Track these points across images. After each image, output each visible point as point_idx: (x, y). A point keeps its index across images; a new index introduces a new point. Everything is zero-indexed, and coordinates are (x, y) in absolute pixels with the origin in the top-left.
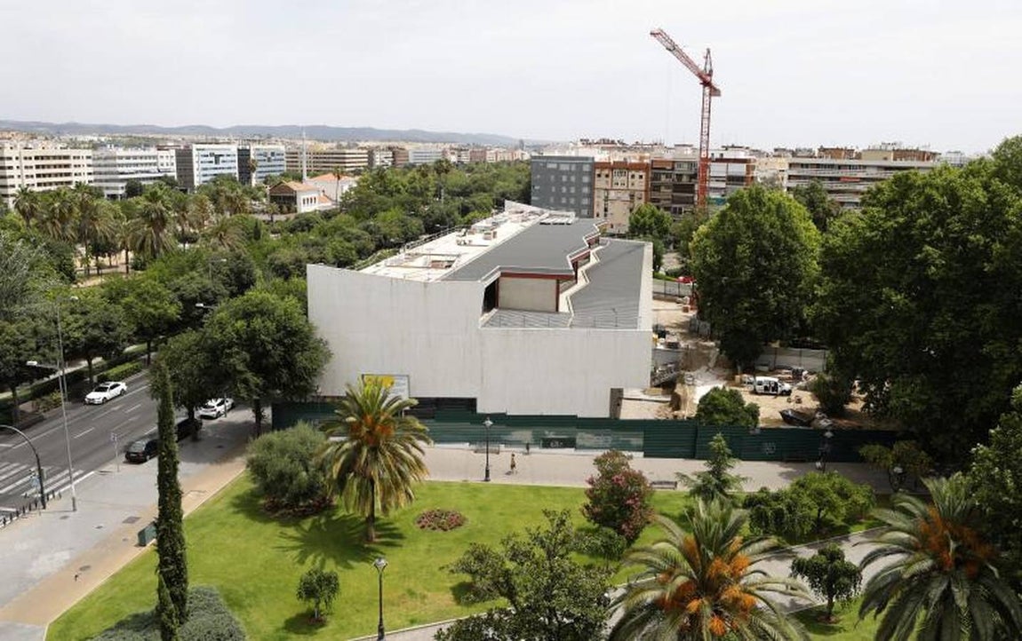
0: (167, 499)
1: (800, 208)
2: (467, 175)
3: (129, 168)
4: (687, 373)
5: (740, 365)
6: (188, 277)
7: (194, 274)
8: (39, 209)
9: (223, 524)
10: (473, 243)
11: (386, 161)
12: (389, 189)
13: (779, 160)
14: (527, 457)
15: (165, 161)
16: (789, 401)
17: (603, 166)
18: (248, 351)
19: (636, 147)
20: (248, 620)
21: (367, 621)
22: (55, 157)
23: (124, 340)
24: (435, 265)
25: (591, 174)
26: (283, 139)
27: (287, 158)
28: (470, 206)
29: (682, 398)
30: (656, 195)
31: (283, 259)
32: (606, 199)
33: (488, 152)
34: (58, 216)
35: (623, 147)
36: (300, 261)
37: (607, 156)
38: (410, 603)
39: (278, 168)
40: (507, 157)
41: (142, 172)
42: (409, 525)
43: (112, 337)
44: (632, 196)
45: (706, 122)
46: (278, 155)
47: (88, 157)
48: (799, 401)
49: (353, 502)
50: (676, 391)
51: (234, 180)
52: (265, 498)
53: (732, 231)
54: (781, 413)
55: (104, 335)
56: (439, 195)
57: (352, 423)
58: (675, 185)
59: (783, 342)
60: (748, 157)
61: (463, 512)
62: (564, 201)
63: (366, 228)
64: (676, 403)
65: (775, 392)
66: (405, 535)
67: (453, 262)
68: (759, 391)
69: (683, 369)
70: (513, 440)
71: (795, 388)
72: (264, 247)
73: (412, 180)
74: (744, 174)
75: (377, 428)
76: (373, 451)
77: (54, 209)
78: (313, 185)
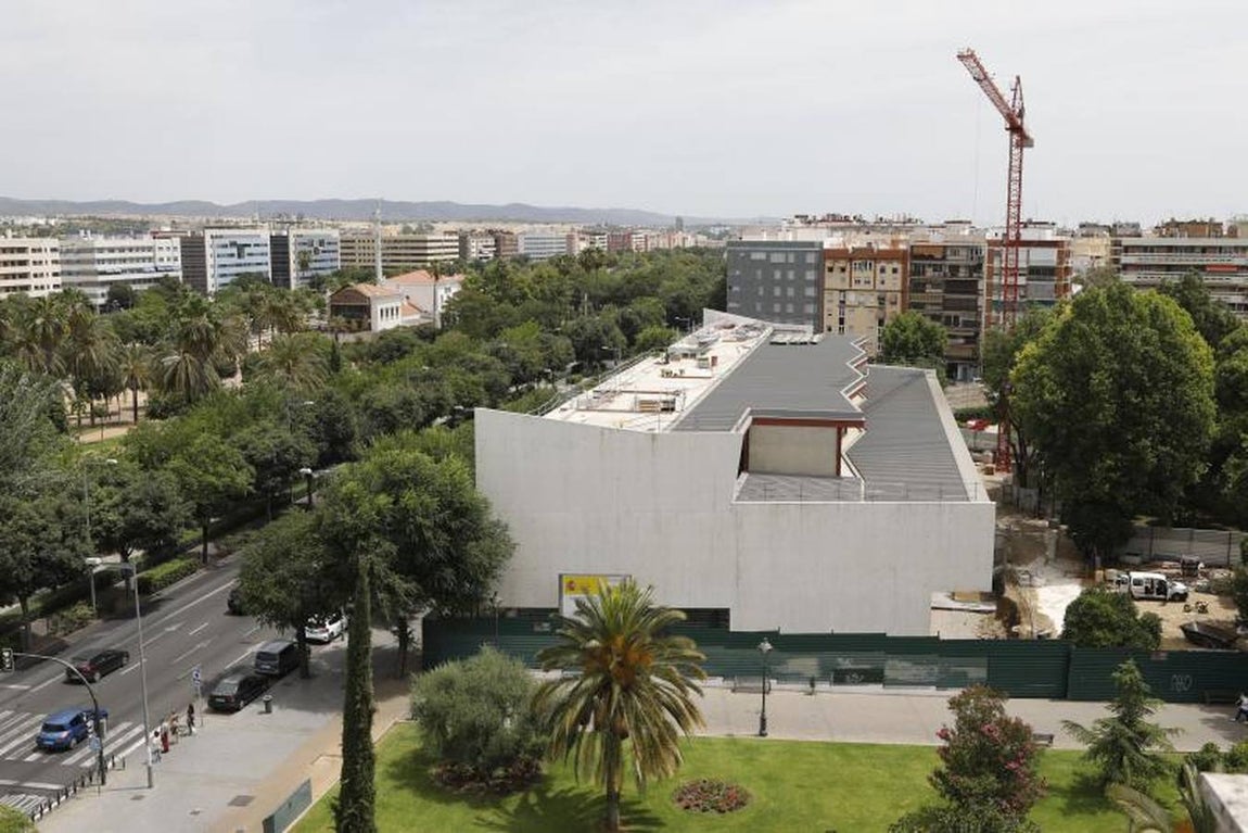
0: (358, 767)
1: (1183, 315)
2: (609, 270)
3: (113, 266)
5: (1099, 554)
6: (257, 429)
7: (265, 423)
8: (10, 328)
10: (686, 374)
11: (486, 251)
12: (510, 293)
13: (1092, 241)
14: (813, 697)
15: (165, 254)
16: (1187, 609)
17: (836, 254)
18: (394, 542)
19: (881, 225)
23: (179, 526)
24: (646, 407)
25: (819, 267)
26: (323, 221)
27: (342, 248)
28: (633, 317)
29: (1019, 607)
30: (917, 298)
31: (385, 401)
32: (843, 303)
33: (633, 236)
34: (40, 339)
35: (862, 226)
36: (411, 404)
37: (841, 240)
39: (329, 264)
40: (663, 243)
41: (132, 271)
42: (666, 805)
43: (163, 519)
44: (881, 300)
45: (1014, 187)
46: (329, 243)
47: (54, 250)
48: (1203, 610)
49: (595, 768)
50: (1006, 595)
51: (266, 281)
52: (440, 766)
53: (1081, 350)
54: (1182, 628)
55: (151, 518)
56: (576, 303)
57: (594, 649)
58: (948, 282)
59: (1155, 519)
60: (1058, 238)
61: (742, 785)
62: (777, 308)
63: (496, 353)
64: (1010, 613)
65: (1161, 596)
66: (664, 821)
67: (673, 402)
68: (1136, 595)
69: (1009, 562)
70: (790, 671)
71: (1191, 589)
72: (351, 381)
73: (539, 279)
74: (1054, 264)
75: (633, 656)
76: (626, 690)
77: (35, 327)
78: (394, 288)
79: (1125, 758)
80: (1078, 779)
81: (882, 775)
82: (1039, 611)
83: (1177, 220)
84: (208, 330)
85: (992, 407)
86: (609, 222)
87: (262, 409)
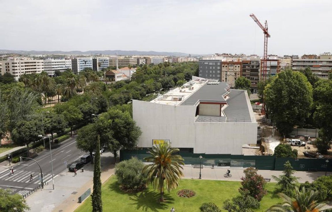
0: (97, 186)
1: (305, 77)
2: (172, 67)
3: (56, 66)
4: (265, 138)
5: (285, 135)
6: (84, 104)
7: (86, 103)
8: (30, 81)
9: (108, 195)
10: (186, 91)
11: (143, 62)
12: (147, 72)
13: (287, 60)
15: (68, 63)
16: (305, 148)
17: (225, 63)
18: (113, 131)
19: (236, 56)
22: (31, 63)
23: (64, 127)
24: (175, 99)
25: (221, 66)
26: (106, 55)
27: (109, 62)
28: (176, 78)
29: (265, 148)
30: (244, 73)
31: (116, 98)
32: (226, 74)
33: (179, 59)
34: (36, 83)
35: (232, 56)
36: (121, 99)
37: (226, 59)
39: (106, 65)
40: (186, 60)
41: (60, 67)
42: (175, 195)
43: (61, 126)
44: (235, 74)
45: (266, 47)
46: (106, 61)
47: (42, 62)
48: (309, 148)
49: (157, 187)
50: (262, 145)
51: (91, 69)
52: (122, 185)
53: (280, 86)
54: (304, 153)
55: (58, 125)
56: (164, 74)
57: (157, 158)
58: (251, 69)
59: (298, 126)
60: (278, 59)
61: (194, 191)
62: (211, 76)
63: (143, 86)
64: (263, 149)
65: (299, 145)
66: (174, 199)
67: (181, 98)
68: (293, 145)
69: (263, 136)
70: (208, 163)
71: (306, 143)
72: (108, 93)
73: (155, 69)
74: (277, 65)
75: (166, 160)
76: (165, 168)
77: (35, 80)
78: (121, 71)
79: (287, 185)
80: (276, 190)
81: (228, 189)
82: (270, 149)
83: (306, 54)
84: (74, 81)
85: (260, 99)
86: (173, 55)
87: (86, 100)
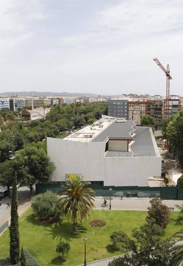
0: (14, 219)
2: (83, 107)
4: (168, 171)
6: (2, 142)
7: (4, 141)
9: (25, 227)
10: (96, 129)
11: (57, 102)
12: (61, 112)
17: (131, 103)
18: (29, 167)
19: (141, 96)
20: (39, 260)
21: (79, 260)
24: (86, 137)
25: (128, 105)
26: (22, 96)
27: (25, 103)
28: (87, 117)
29: (169, 179)
30: (149, 112)
31: (31, 136)
32: (133, 113)
33: (89, 99)
35: (137, 97)
36: (37, 136)
37: (132, 99)
38: (93, 252)
39: (22, 106)
40: (96, 101)
42: (88, 225)
44: (141, 113)
45: (168, 88)
46: (22, 101)
49: (71, 218)
50: (166, 177)
51: (8, 109)
52: (38, 217)
53: (181, 123)
56: (76, 114)
57: (70, 191)
58: (155, 108)
60: (179, 99)
61: (105, 220)
62: (119, 114)
63: (56, 125)
64: (167, 181)
66: (87, 229)
67: (92, 135)
69: (167, 169)
70: (117, 195)
72: (24, 131)
73: (67, 109)
74: (178, 104)
75: (79, 192)
76: (77, 200)
78: (36, 111)
80: (179, 217)
81: (136, 218)
82: (173, 180)
85: (163, 136)
86: (84, 96)
87: (4, 138)
